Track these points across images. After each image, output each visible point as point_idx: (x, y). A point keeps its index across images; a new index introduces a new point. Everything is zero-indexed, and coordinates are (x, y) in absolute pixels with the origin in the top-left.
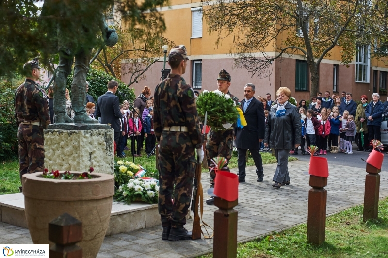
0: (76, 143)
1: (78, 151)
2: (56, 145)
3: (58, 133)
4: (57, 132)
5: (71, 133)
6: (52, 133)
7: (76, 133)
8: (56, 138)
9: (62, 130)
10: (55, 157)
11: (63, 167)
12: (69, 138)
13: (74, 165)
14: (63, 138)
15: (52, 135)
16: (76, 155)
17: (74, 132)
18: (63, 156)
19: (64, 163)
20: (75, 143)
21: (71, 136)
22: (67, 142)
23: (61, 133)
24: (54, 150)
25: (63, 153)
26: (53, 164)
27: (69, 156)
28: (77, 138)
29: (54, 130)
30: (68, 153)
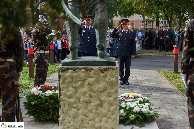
0: (114, 79)
1: (116, 87)
2: (79, 83)
3: (83, 70)
4: (81, 69)
5: (106, 70)
6: (74, 70)
7: (113, 69)
8: (79, 75)
9: (91, 67)
10: (77, 95)
11: (92, 104)
12: (102, 75)
13: (110, 101)
14: (92, 75)
15: (74, 73)
16: (113, 91)
17: (110, 68)
18: (91, 93)
19: (92, 100)
20: (111, 79)
21: (106, 72)
22: (98, 78)
23: (89, 70)
24: (76, 88)
25: (91, 90)
26: (75, 102)
27: (101, 92)
28: (114, 73)
29: (77, 67)
30: (100, 90)
